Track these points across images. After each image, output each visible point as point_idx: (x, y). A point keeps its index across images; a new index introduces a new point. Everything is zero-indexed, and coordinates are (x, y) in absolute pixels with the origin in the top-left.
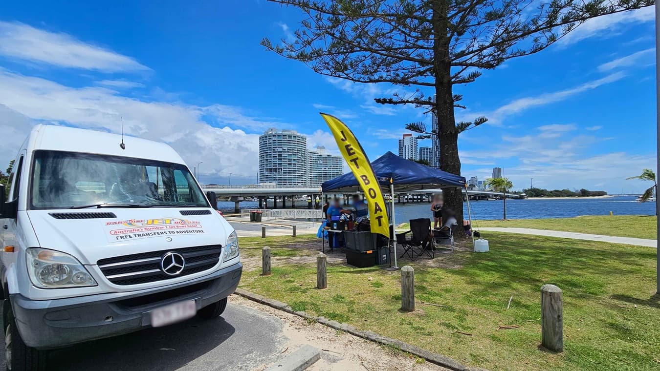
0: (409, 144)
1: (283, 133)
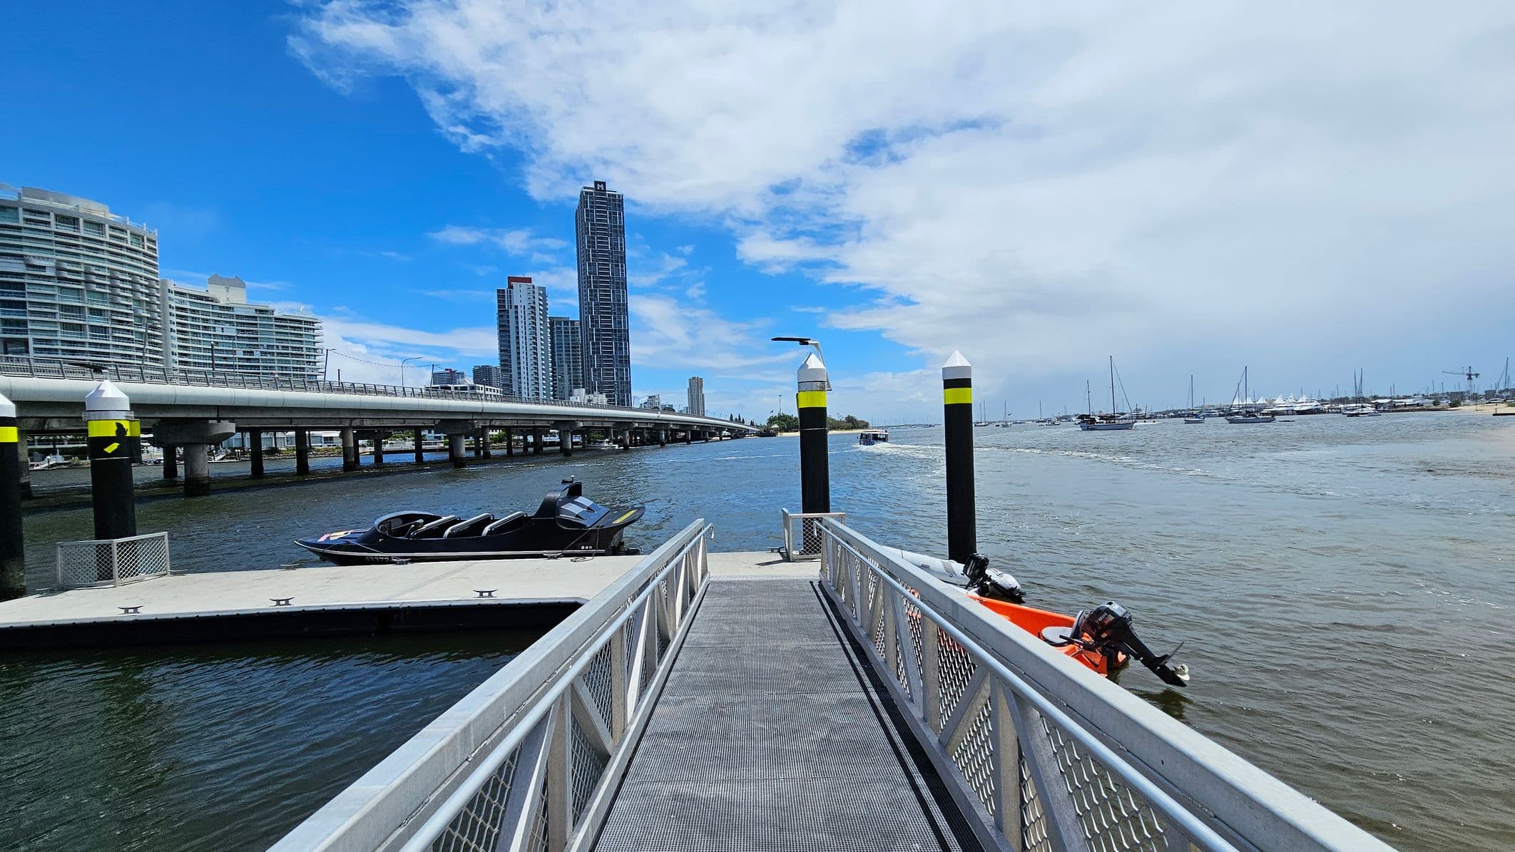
0: (525, 303)
1: (28, 200)
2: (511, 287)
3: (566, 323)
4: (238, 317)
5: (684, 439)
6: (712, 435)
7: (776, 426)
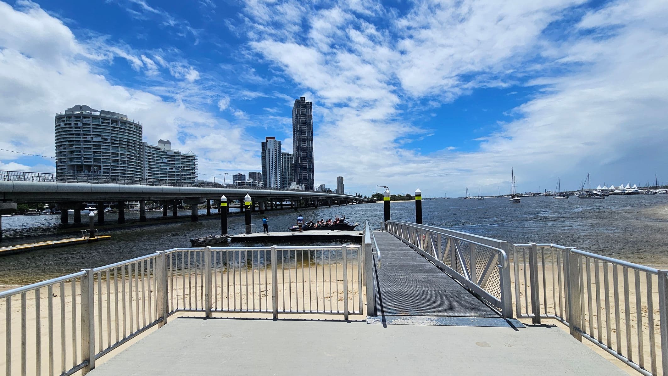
0: (273, 147)
1: (103, 115)
2: (267, 141)
3: (288, 155)
6: (349, 202)
7: (376, 198)
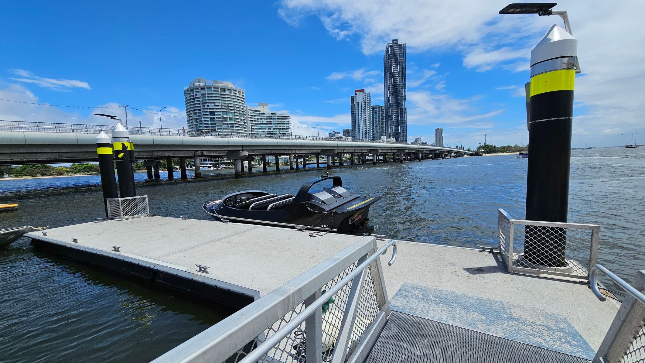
0: (362, 101)
1: (214, 84)
2: (356, 94)
3: (379, 108)
4: (267, 116)
5: (431, 158)
6: (446, 155)
7: (482, 150)
